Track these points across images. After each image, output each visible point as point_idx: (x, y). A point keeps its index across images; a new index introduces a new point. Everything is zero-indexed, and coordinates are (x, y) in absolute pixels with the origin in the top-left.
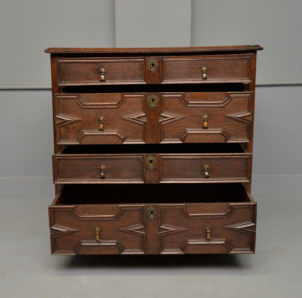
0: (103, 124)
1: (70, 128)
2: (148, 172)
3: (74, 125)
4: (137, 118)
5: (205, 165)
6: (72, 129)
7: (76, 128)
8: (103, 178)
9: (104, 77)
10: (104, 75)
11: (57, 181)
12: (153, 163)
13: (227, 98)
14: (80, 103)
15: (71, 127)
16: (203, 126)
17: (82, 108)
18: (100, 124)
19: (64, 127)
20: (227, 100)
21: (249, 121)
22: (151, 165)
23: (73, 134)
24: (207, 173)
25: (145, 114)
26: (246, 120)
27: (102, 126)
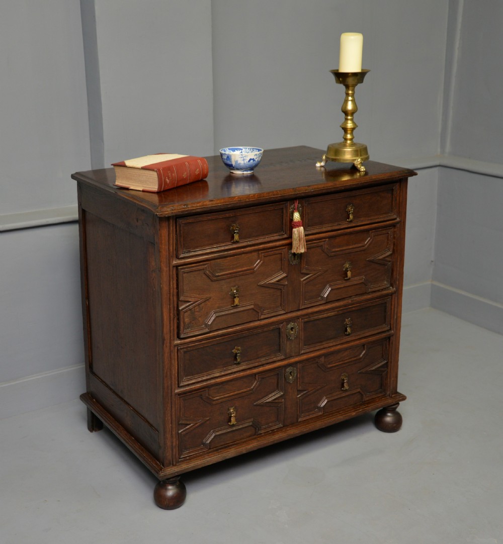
0: (238, 297)
1: (197, 312)
2: (288, 343)
3: (201, 306)
4: (278, 281)
5: (346, 320)
6: (199, 312)
7: (203, 310)
8: (239, 364)
9: (239, 236)
10: (237, 233)
11: (183, 382)
12: (294, 330)
13: (369, 238)
14: (210, 275)
15: (198, 310)
16: (347, 277)
17: (212, 281)
18: (235, 297)
19: (189, 312)
20: (369, 240)
21: (390, 261)
22: (292, 332)
23: (200, 319)
24: (349, 329)
25: (285, 275)
26: (387, 261)
27: (237, 301)
